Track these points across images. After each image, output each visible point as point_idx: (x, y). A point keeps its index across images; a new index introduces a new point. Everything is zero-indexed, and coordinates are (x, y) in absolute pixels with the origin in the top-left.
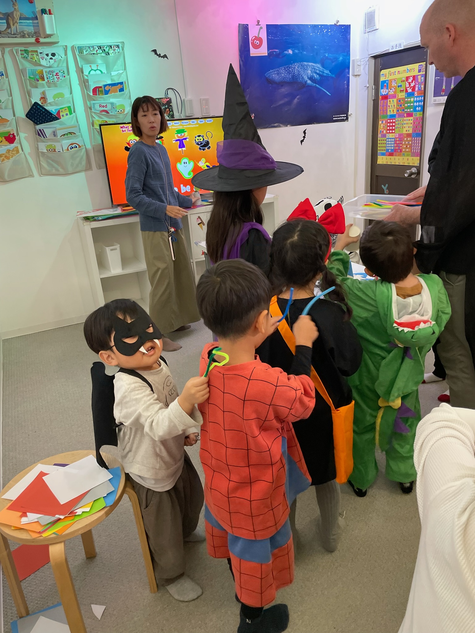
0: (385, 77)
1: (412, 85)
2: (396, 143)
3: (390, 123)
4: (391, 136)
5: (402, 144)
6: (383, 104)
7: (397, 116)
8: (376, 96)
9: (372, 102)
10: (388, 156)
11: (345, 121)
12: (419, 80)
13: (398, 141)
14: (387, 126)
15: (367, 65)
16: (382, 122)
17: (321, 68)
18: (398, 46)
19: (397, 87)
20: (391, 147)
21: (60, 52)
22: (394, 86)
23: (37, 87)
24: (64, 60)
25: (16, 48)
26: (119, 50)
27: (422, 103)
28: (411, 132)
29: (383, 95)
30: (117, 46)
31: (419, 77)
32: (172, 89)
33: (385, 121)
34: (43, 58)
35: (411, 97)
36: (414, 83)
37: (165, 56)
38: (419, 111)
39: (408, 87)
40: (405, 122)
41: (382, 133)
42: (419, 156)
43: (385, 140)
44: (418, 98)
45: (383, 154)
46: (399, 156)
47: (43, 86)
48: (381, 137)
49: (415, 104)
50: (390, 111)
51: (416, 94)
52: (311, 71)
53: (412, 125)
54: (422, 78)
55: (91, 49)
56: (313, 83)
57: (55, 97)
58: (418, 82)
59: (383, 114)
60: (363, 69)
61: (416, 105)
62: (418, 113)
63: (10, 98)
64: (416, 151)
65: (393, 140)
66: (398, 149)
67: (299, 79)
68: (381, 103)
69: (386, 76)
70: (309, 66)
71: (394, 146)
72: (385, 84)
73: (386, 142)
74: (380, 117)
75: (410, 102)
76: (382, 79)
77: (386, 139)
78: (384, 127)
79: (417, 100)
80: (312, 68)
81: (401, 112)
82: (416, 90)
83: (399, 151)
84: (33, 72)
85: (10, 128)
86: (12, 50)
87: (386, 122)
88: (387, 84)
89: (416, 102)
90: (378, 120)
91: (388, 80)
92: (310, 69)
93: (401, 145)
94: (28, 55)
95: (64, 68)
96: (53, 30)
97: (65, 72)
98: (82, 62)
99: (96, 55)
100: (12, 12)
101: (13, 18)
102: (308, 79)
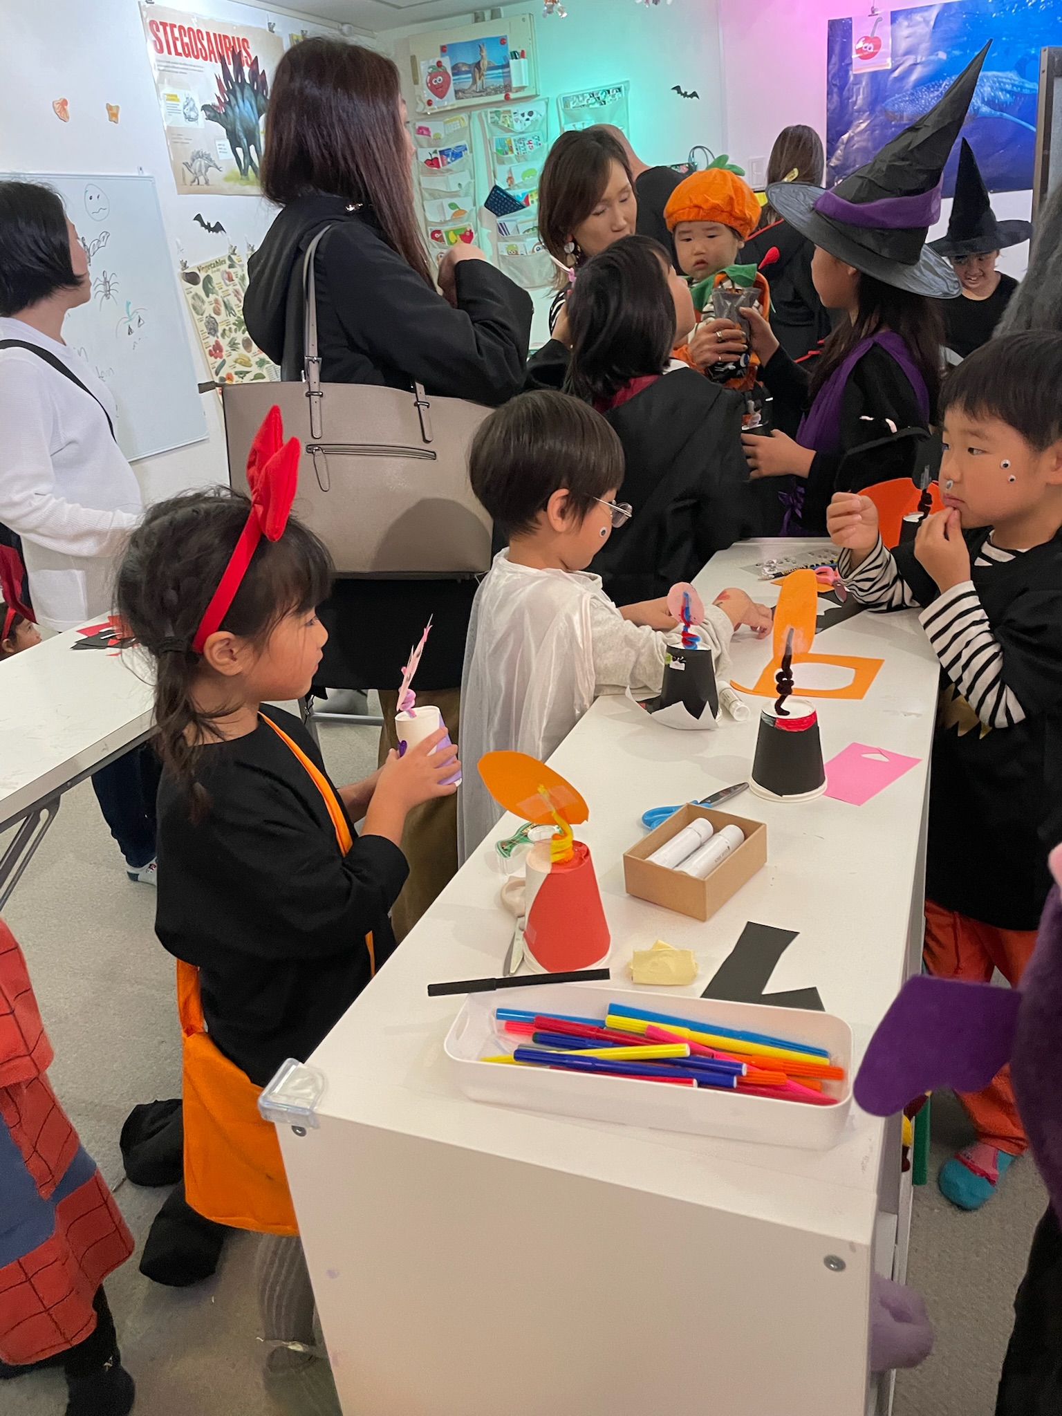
17: (1015, 77)
21: (538, 107)
23: (503, 163)
24: (543, 120)
25: (484, 111)
26: (620, 95)
30: (619, 89)
32: (701, 147)
34: (517, 120)
37: (694, 94)
47: (511, 161)
52: (992, 88)
55: (581, 99)
56: (994, 110)
57: (523, 176)
63: (473, 181)
70: (987, 78)
84: (501, 142)
85: (468, 224)
86: (480, 114)
92: (986, 83)
94: (499, 118)
95: (540, 132)
96: (522, 82)
97: (541, 138)
98: (566, 121)
99: (586, 108)
100: (479, 62)
101: (479, 69)
102: (982, 103)
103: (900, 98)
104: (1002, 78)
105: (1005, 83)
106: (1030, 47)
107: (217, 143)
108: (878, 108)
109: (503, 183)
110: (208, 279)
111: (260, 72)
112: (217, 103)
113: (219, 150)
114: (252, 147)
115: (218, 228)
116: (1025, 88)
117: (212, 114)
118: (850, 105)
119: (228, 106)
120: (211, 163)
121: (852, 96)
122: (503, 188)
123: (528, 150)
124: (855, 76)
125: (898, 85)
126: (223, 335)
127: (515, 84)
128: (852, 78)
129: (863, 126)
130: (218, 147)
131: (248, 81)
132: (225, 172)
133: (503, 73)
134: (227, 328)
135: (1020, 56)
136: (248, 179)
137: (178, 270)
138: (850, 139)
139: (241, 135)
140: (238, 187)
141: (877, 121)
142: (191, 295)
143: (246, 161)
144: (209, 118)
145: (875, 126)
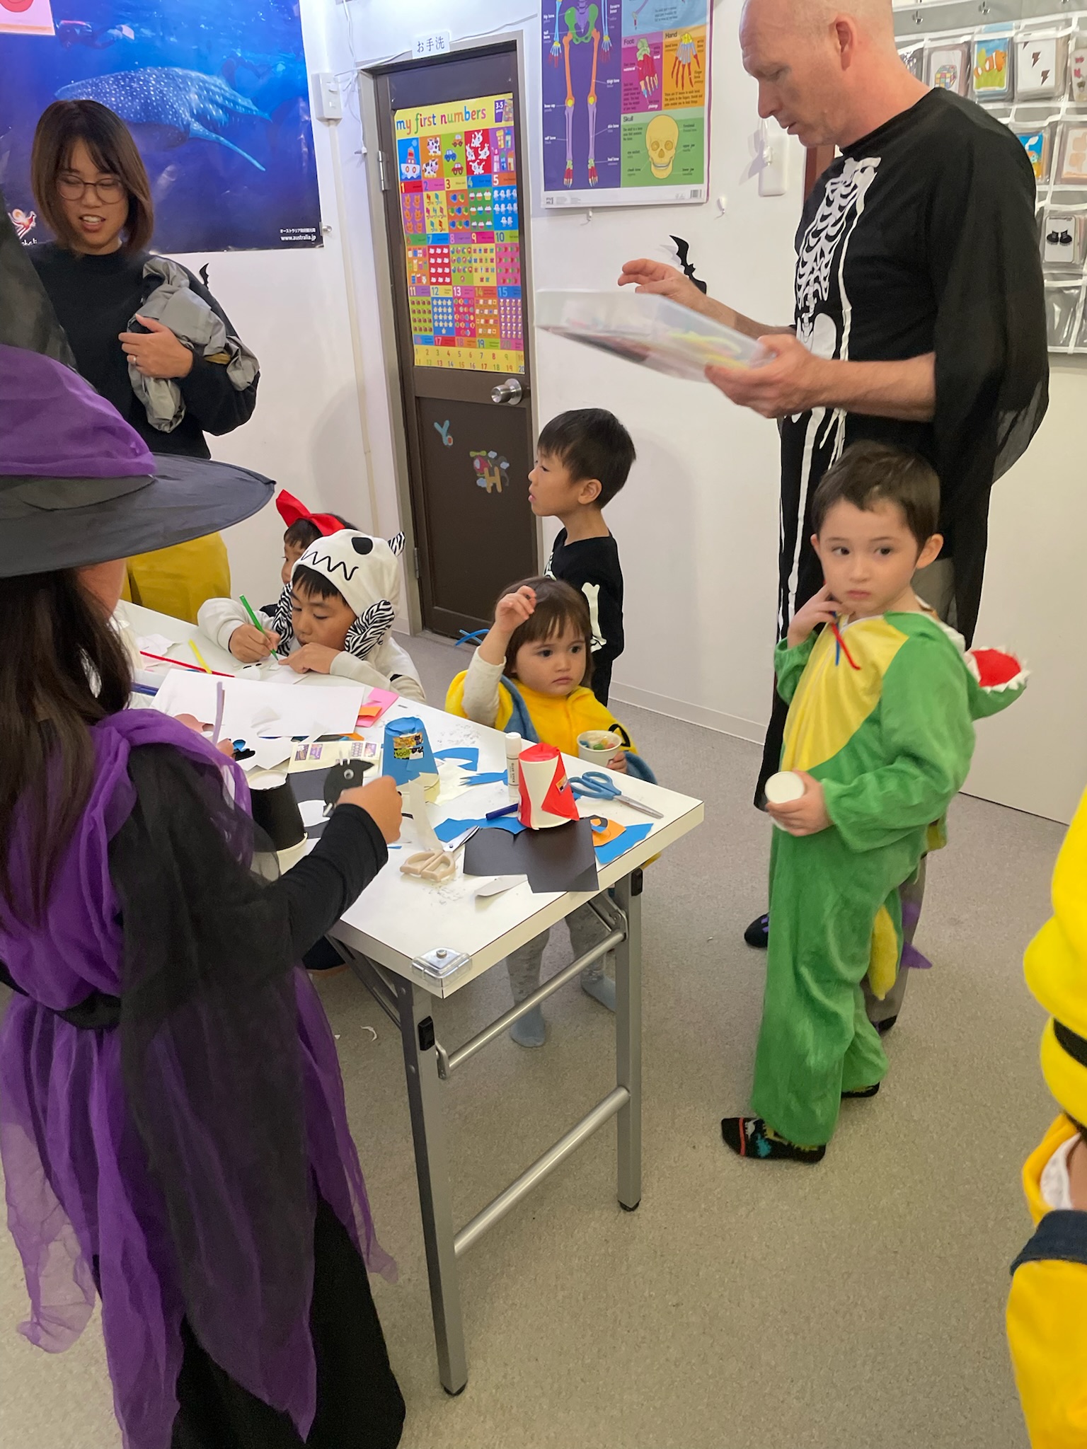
0: (408, 130)
1: (484, 154)
2: (458, 312)
3: (435, 256)
4: (442, 291)
5: (474, 314)
6: (411, 203)
7: (452, 239)
8: (388, 180)
9: (381, 196)
10: (442, 345)
11: (313, 246)
12: (501, 144)
13: (464, 306)
14: (427, 266)
15: (356, 95)
16: (415, 254)
17: (223, 86)
18: (435, 43)
19: (445, 161)
20: (446, 322)
22: (435, 156)
27: (515, 205)
28: (493, 282)
29: (406, 178)
31: (500, 134)
33: (421, 251)
35: (483, 188)
36: (486, 149)
38: (507, 227)
39: (474, 161)
40: (474, 256)
41: (417, 284)
42: (522, 347)
43: (429, 303)
44: (502, 191)
45: (427, 341)
46: (470, 345)
48: (417, 295)
49: (497, 208)
50: (432, 224)
51: (495, 180)
52: (200, 96)
53: (494, 265)
54: (508, 138)
56: (209, 130)
58: (497, 147)
59: (415, 232)
60: (345, 106)
61: (500, 212)
62: (507, 233)
64: (512, 334)
65: (449, 303)
66: (465, 329)
67: (167, 115)
68: (405, 200)
69: (409, 127)
70: (191, 79)
71: (454, 321)
72: (411, 150)
73: (430, 307)
74: (408, 240)
75: (483, 202)
76: (400, 134)
77: (429, 299)
78: (420, 267)
79: (500, 197)
80: (199, 85)
81: (461, 228)
82: (495, 170)
83: (469, 333)
87: (424, 255)
88: (416, 148)
89: (499, 201)
90: (401, 247)
91: (417, 139)
92: (193, 89)
93: (472, 318)
102: (192, 117)
104: (207, 82)
105: (214, 93)
106: (236, 48)
116: (238, 104)
135: (225, 57)
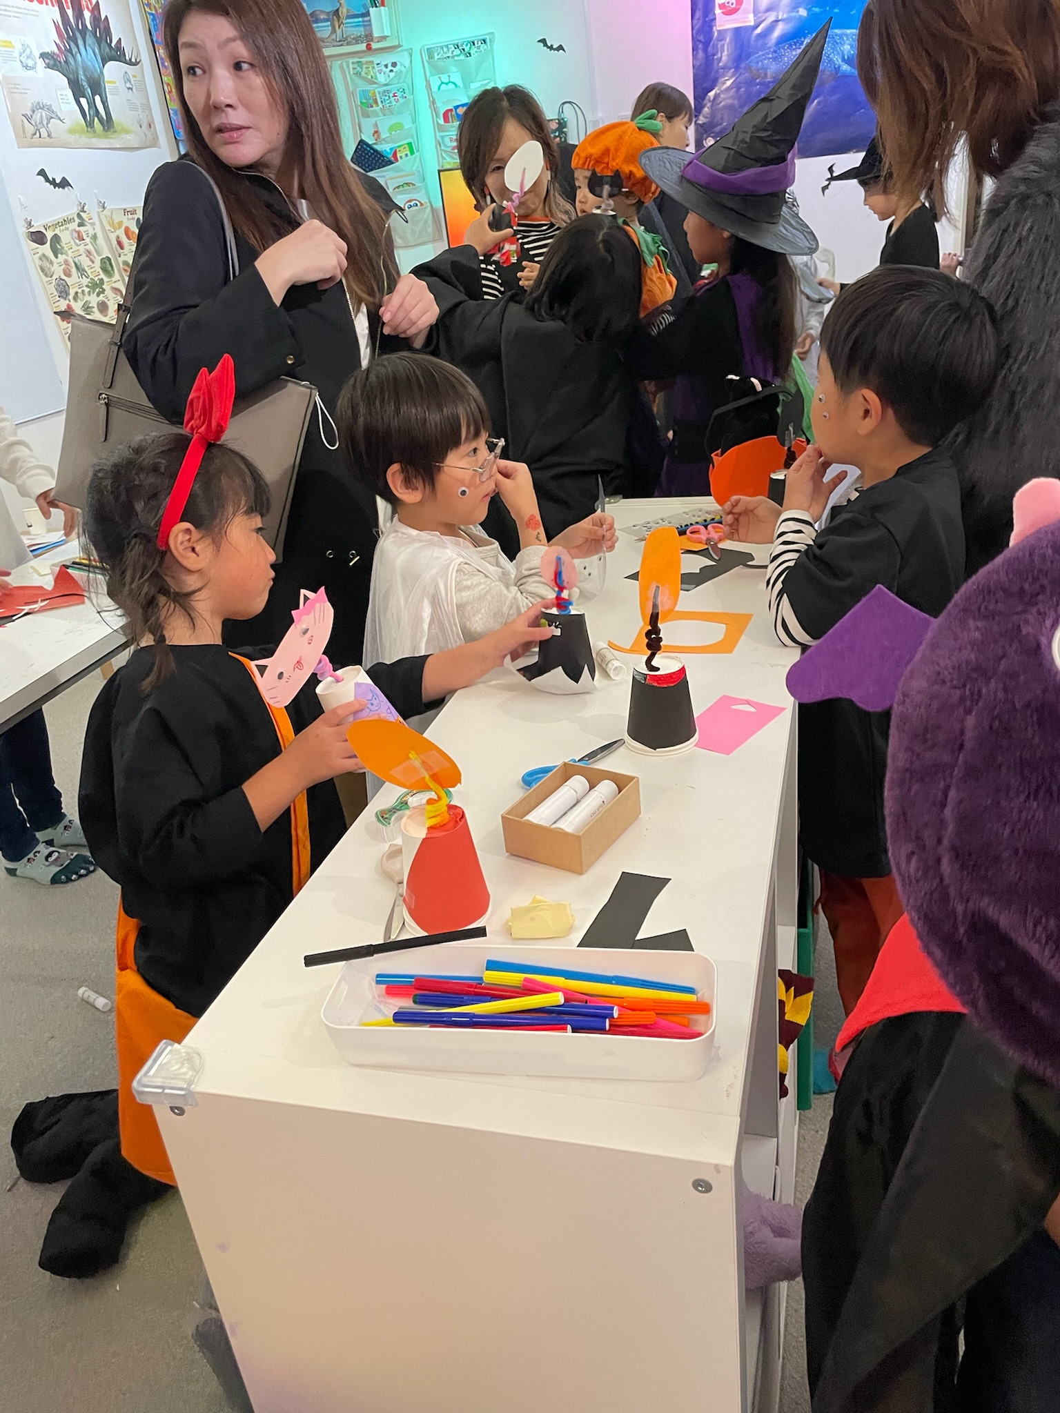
21: (402, 58)
23: (368, 116)
24: (408, 72)
25: (347, 60)
26: (485, 47)
30: (484, 41)
32: (570, 102)
34: (380, 72)
37: (560, 48)
47: (376, 114)
55: (445, 50)
57: (390, 130)
70: (847, 36)
80: (852, 39)
84: (365, 94)
86: (341, 64)
92: (847, 42)
94: (362, 69)
95: (405, 84)
96: (383, 32)
97: (406, 91)
98: (430, 73)
99: (451, 59)
100: (338, 9)
101: (339, 17)
102: (842, 61)
103: (763, 55)
107: (59, 93)
108: (743, 65)
109: (369, 137)
110: (56, 238)
111: (103, 18)
112: (56, 50)
113: (61, 101)
114: (97, 98)
115: (64, 184)
117: (52, 63)
118: (716, 62)
119: (69, 55)
120: (52, 115)
121: (717, 52)
122: (370, 143)
123: (394, 103)
124: (719, 32)
125: (760, 42)
126: (76, 298)
127: (376, 34)
128: (716, 34)
129: (729, 83)
130: (60, 97)
131: (89, 27)
132: (69, 123)
133: (363, 22)
134: (80, 291)
136: (95, 132)
137: (22, 230)
138: (716, 96)
139: (85, 83)
140: (84, 139)
141: (742, 78)
142: (38, 255)
143: (91, 113)
144: (48, 66)
145: (740, 83)
